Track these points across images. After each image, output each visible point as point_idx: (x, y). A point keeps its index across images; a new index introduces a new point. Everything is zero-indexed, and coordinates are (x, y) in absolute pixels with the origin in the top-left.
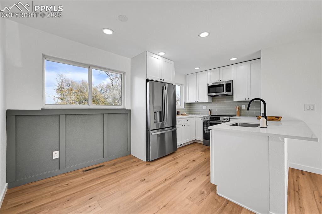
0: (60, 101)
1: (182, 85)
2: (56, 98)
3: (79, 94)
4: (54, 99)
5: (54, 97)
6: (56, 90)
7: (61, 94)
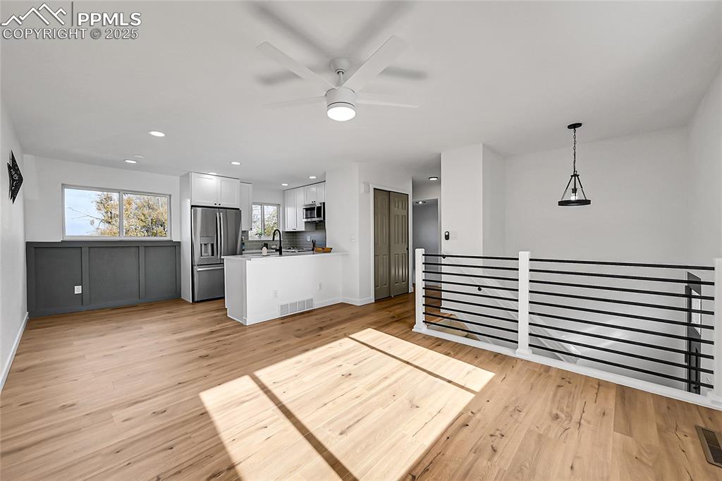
0: (104, 226)
1: (279, 205)
2: (95, 220)
3: (146, 211)
4: (92, 223)
5: (92, 219)
6: (95, 204)
7: (106, 213)
